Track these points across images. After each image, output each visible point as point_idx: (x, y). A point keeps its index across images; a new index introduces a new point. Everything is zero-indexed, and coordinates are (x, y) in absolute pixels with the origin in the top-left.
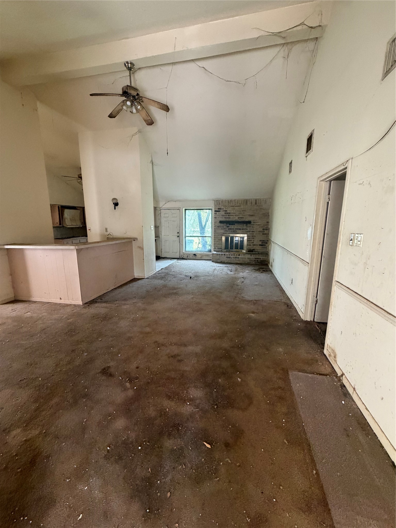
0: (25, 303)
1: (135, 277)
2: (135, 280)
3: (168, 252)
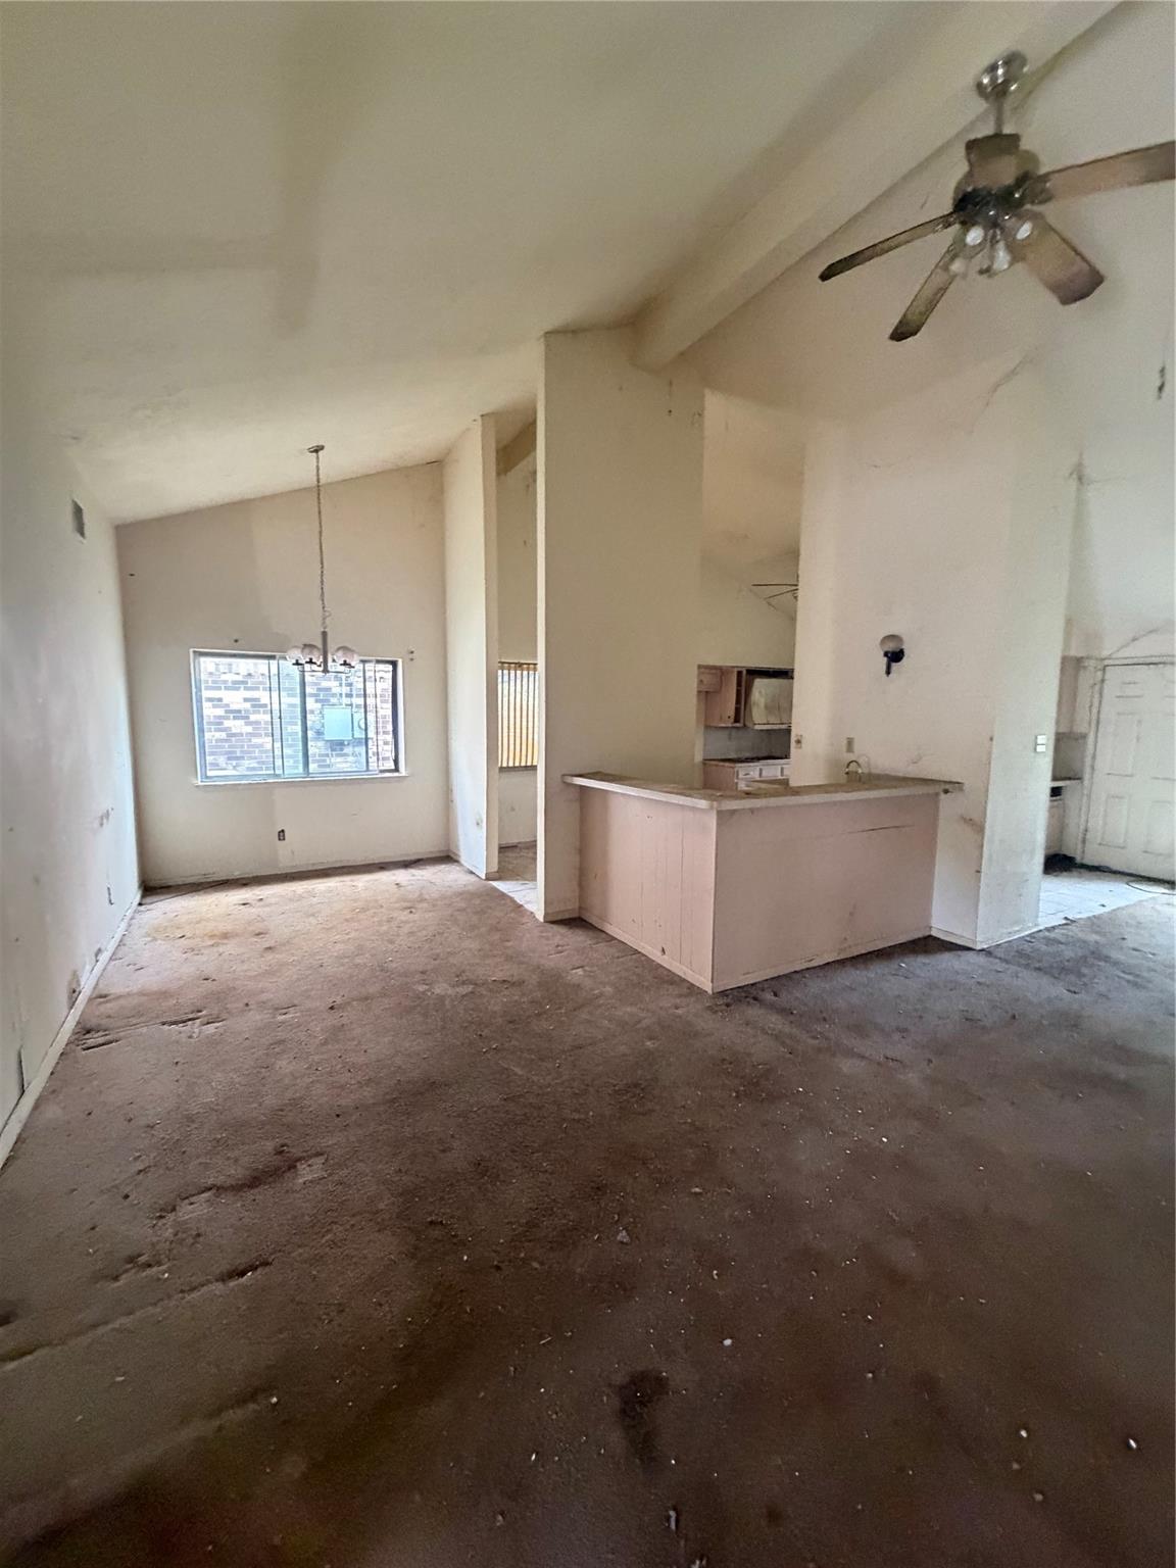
0: (591, 933)
1: (934, 933)
2: (928, 945)
3: (1123, 848)
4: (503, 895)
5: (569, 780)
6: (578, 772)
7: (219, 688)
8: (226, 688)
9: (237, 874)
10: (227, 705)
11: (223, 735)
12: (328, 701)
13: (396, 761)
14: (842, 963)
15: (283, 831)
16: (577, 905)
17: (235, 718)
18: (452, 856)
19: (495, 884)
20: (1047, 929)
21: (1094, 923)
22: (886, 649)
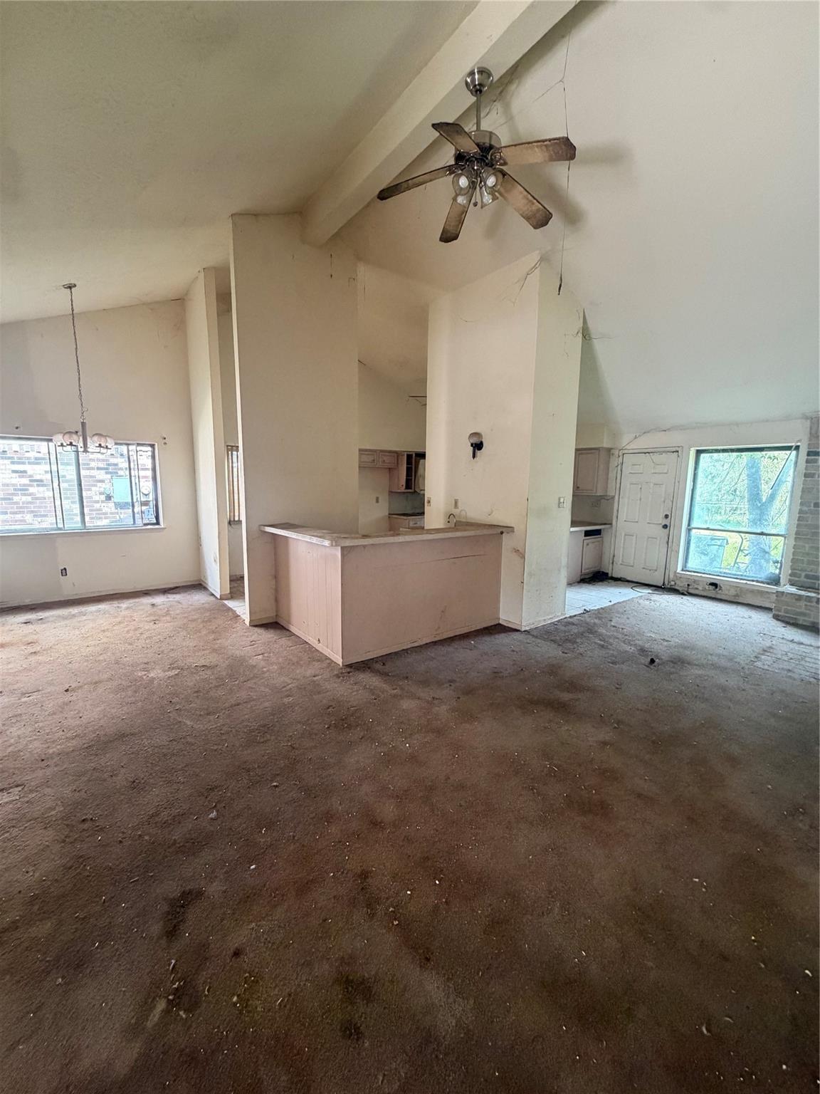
0: (278, 632)
1: (501, 622)
2: (499, 629)
3: (632, 566)
4: (229, 609)
5: (262, 528)
6: (267, 524)
7: (24, 463)
8: (29, 463)
9: (27, 601)
10: (30, 476)
11: (29, 499)
12: (117, 473)
13: (157, 517)
14: (435, 643)
15: (65, 569)
16: (275, 614)
17: (38, 485)
18: (203, 584)
19: (226, 602)
20: (570, 617)
21: (600, 613)
22: (472, 441)
